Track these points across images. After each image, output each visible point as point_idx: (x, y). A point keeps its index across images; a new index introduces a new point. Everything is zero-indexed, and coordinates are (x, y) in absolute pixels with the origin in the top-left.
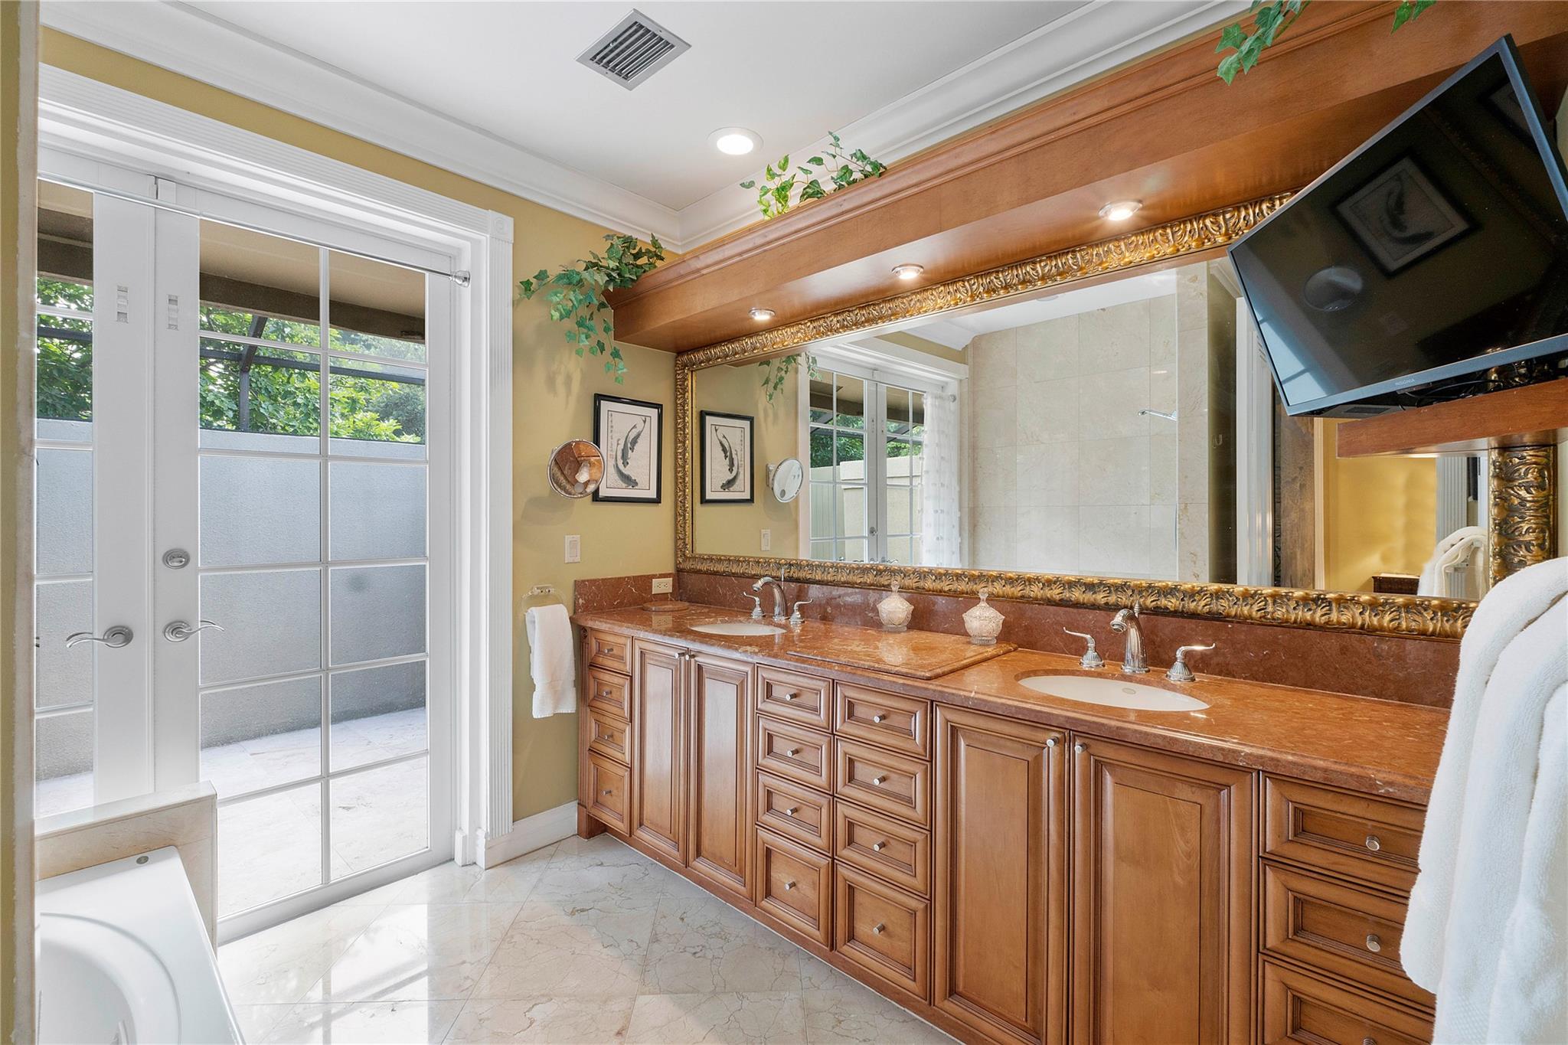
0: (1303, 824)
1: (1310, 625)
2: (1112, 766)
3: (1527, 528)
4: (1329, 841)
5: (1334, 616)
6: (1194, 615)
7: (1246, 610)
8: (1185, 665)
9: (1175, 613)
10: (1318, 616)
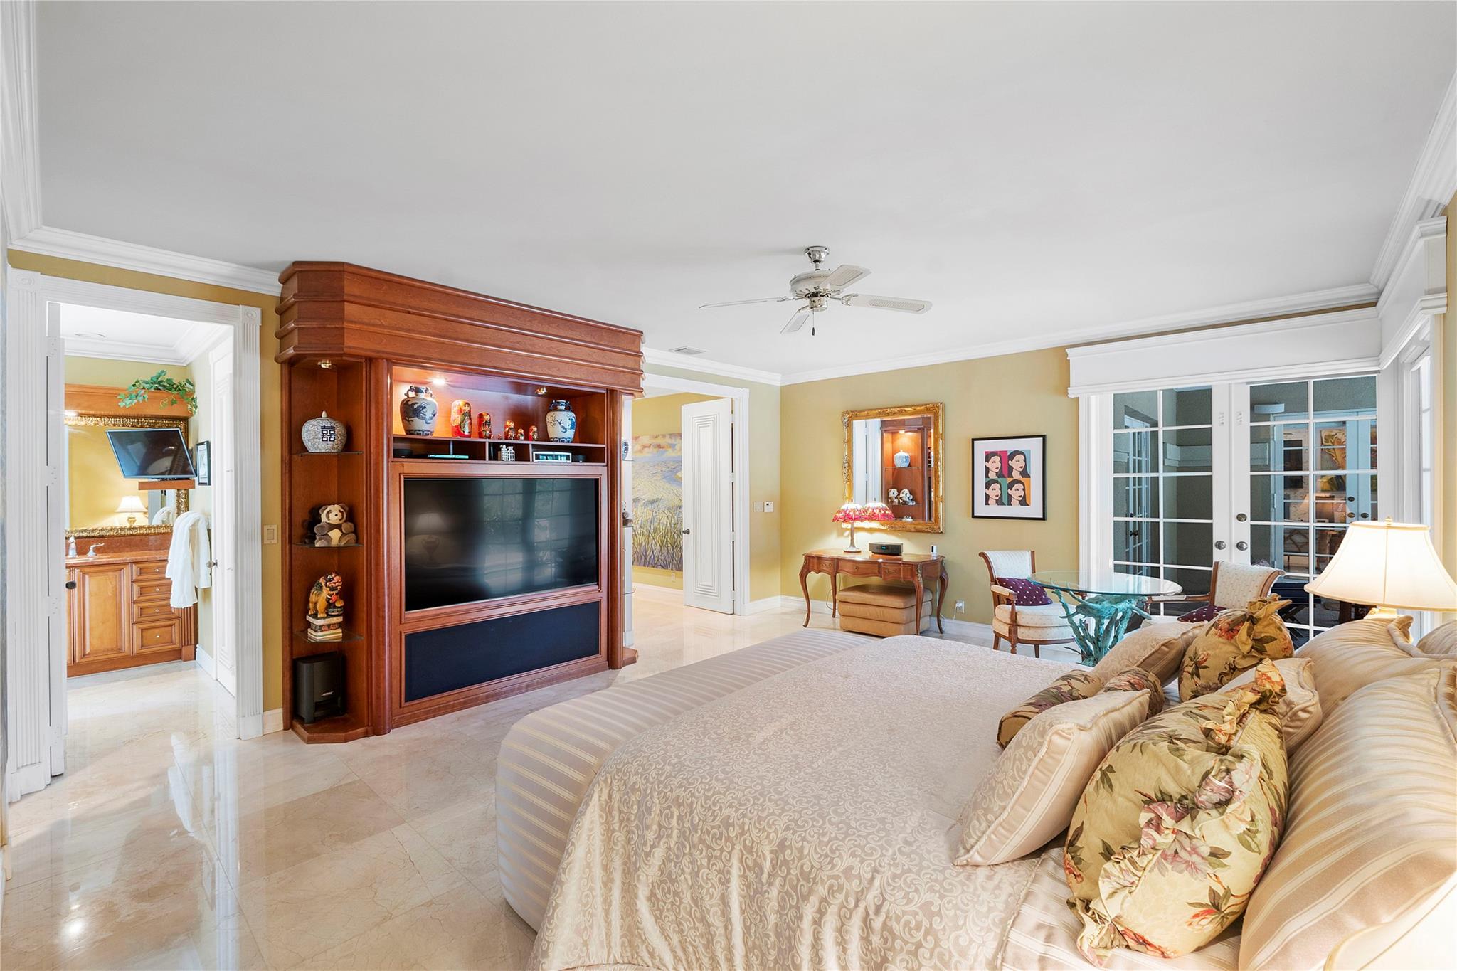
0: (142, 572)
1: (132, 535)
2: (87, 573)
3: (183, 507)
4: (148, 573)
5: (139, 532)
6: (93, 537)
7: (112, 533)
8: (94, 551)
9: (86, 537)
10: (134, 532)
